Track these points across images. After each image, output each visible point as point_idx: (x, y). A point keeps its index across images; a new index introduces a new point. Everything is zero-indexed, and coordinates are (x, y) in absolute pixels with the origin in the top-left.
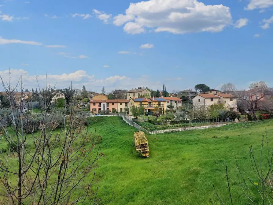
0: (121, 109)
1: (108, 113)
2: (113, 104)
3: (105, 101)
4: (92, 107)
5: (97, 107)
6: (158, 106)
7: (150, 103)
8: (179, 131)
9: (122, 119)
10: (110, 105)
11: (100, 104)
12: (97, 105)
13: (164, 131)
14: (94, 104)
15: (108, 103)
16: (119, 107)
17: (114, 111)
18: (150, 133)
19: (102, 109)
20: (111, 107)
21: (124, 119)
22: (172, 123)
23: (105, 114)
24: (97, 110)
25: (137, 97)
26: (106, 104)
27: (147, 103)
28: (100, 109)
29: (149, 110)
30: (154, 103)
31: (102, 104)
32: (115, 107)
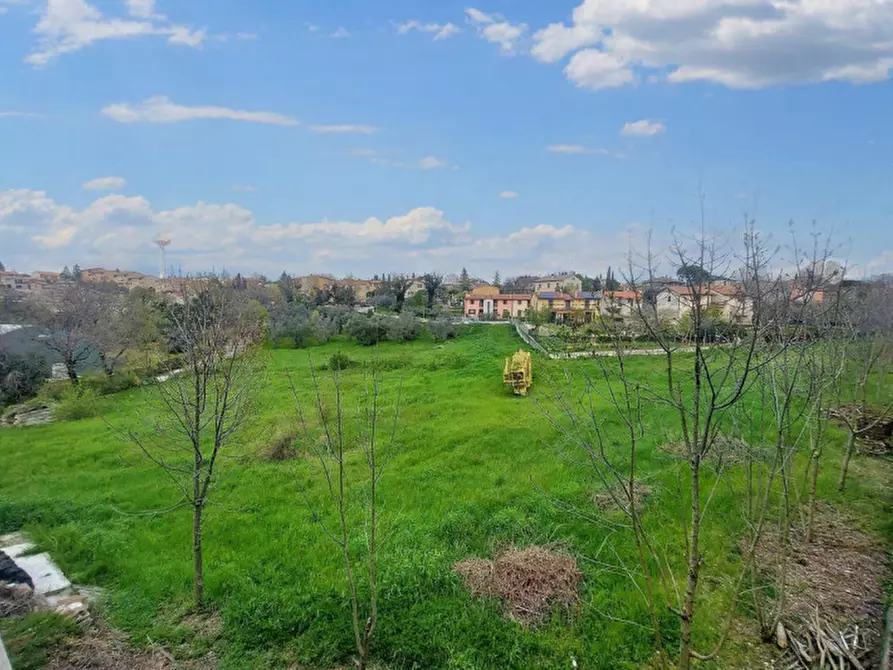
0: (519, 312)
1: (494, 319)
2: (505, 302)
3: (491, 297)
4: (468, 306)
5: (476, 306)
6: (583, 307)
7: (568, 301)
8: (607, 356)
9: (515, 329)
10: (500, 303)
11: (482, 301)
12: (477, 303)
13: (578, 354)
14: (472, 302)
15: (495, 301)
16: (517, 308)
17: (507, 315)
18: (551, 356)
19: (485, 311)
20: (501, 307)
21: (518, 331)
22: (600, 339)
23: (488, 319)
24: (477, 312)
25: (554, 290)
26: (492, 302)
27: (563, 302)
28: (481, 311)
29: (564, 315)
30: (575, 302)
31: (485, 302)
32: (507, 307)
